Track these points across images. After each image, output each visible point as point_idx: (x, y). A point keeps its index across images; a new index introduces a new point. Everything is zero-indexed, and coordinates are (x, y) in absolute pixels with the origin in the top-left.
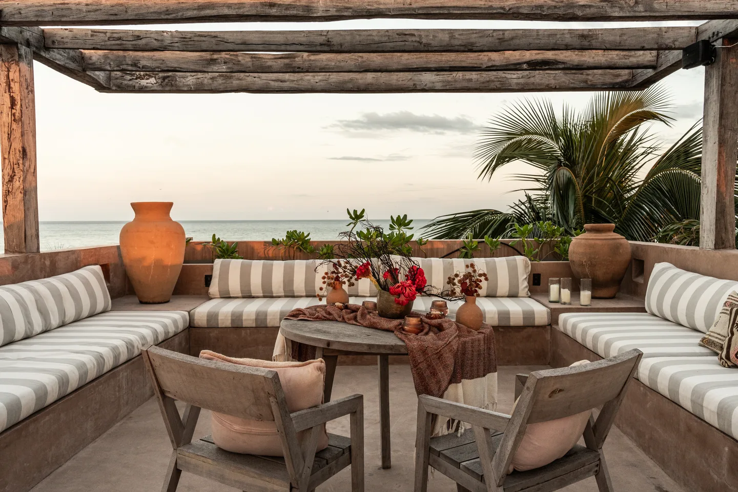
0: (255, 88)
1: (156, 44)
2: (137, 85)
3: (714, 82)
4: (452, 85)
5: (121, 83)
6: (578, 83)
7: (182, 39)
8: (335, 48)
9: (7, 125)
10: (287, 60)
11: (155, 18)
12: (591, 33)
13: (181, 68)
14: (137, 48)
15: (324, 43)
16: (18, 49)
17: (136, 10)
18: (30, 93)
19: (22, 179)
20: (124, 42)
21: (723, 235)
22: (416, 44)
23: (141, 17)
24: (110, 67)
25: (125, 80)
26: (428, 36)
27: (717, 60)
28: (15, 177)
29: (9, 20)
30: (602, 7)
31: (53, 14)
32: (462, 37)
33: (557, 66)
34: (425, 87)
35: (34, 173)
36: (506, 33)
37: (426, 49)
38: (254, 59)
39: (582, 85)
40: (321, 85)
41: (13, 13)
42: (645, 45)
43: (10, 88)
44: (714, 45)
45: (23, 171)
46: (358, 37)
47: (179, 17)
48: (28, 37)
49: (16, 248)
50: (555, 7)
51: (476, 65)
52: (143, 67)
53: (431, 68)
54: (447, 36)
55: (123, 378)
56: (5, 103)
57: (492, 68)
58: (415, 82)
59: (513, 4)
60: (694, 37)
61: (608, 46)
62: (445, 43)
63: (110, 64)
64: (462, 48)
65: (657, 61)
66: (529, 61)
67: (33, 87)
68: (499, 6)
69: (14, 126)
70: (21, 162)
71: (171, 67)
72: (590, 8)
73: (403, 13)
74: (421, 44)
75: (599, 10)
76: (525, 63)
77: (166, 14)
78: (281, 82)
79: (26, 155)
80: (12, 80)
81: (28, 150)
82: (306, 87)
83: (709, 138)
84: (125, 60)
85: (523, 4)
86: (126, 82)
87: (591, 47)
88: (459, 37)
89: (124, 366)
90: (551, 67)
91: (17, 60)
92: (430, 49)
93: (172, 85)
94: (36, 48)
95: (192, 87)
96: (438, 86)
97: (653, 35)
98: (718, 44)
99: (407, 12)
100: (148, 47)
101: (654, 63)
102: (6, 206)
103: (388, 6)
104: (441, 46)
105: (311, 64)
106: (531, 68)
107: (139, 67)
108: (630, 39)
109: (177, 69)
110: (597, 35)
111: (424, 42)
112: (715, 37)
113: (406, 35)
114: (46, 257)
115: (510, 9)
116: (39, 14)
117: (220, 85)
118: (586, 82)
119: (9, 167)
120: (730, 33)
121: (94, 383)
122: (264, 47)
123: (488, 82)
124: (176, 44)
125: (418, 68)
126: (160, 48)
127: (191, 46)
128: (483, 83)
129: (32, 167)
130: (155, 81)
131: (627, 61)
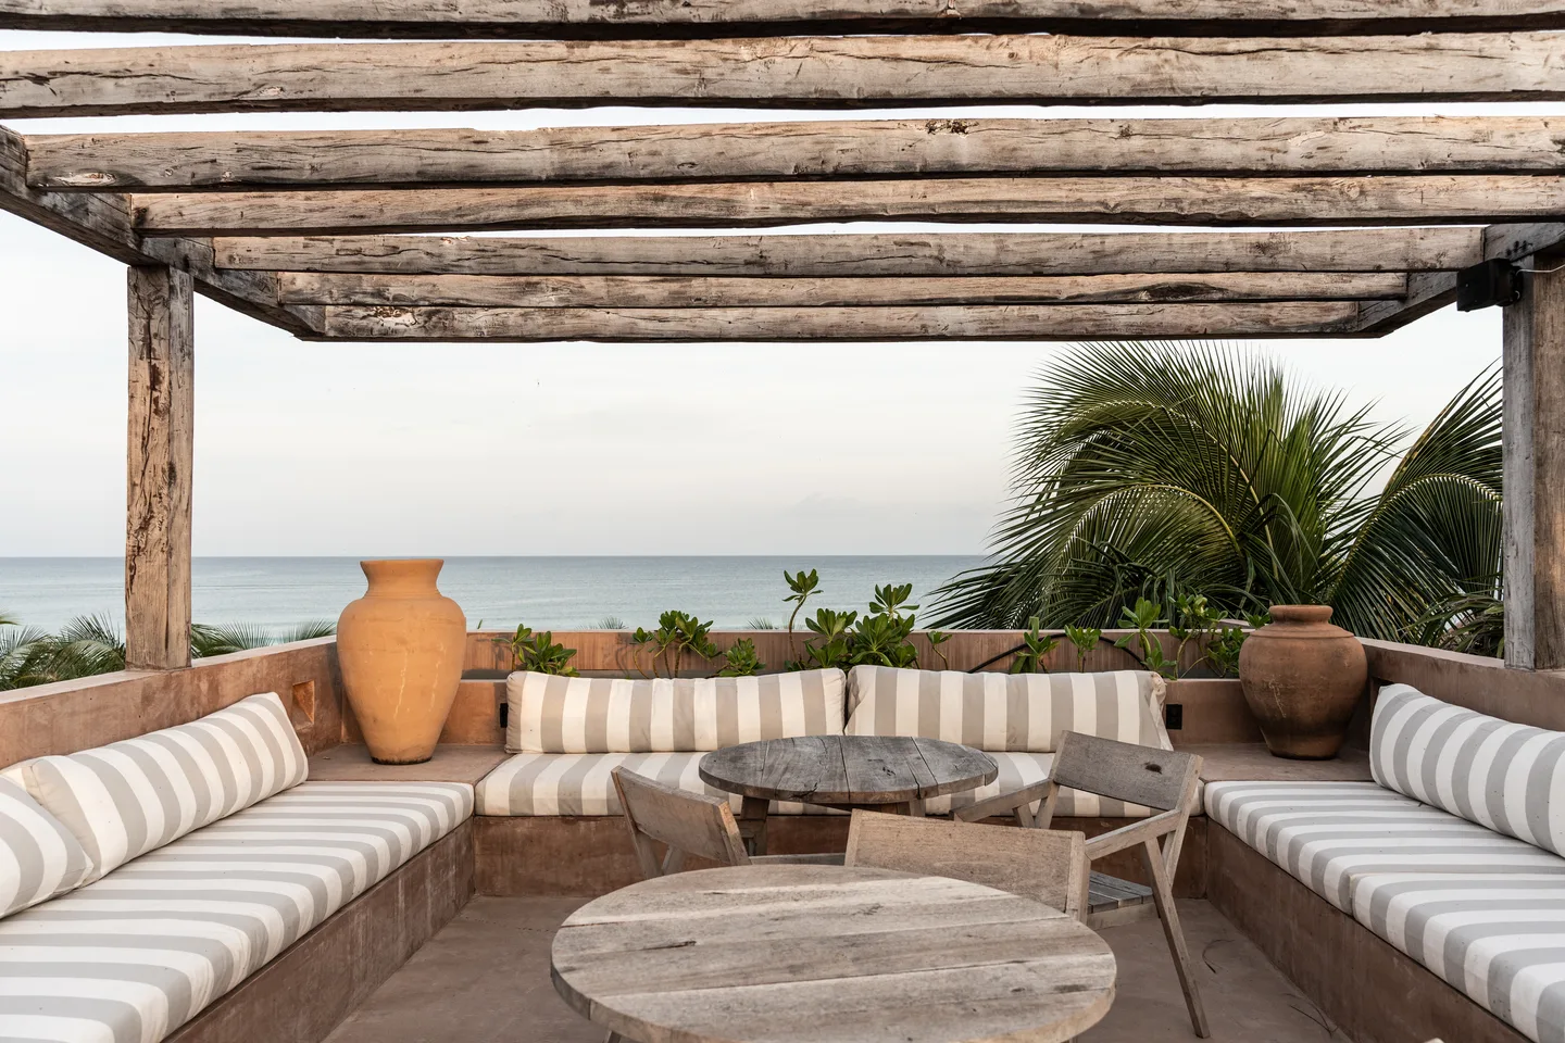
0: (608, 334)
1: (427, 262)
2: (377, 328)
3: (1522, 339)
4: (998, 327)
5: (346, 324)
6: (1250, 323)
7: (479, 253)
8: (774, 270)
9: (141, 421)
10: (675, 284)
11: (436, 223)
12: (1274, 241)
13: (467, 300)
14: (390, 269)
15: (753, 259)
16: (169, 276)
17: (400, 208)
18: (186, 358)
19: (165, 523)
20: (367, 259)
21: (1552, 641)
22: (931, 262)
23: (410, 222)
24: (331, 297)
25: (353, 317)
26: (956, 246)
27: (1525, 297)
28: (152, 521)
29: (160, 227)
30: (1296, 200)
31: (242, 215)
32: (1021, 249)
33: (1209, 296)
34: (944, 332)
35: (187, 510)
36: (1107, 241)
37: (951, 271)
38: (612, 283)
39: (1258, 327)
40: (738, 327)
41: (168, 213)
42: (1382, 263)
43: (150, 349)
44: (1519, 268)
45: (169, 510)
46: (818, 247)
47: (481, 221)
48: (187, 252)
49: (147, 658)
50: (1205, 201)
51: (1046, 294)
52: (395, 298)
53: (957, 299)
54: (993, 246)
55: (358, 923)
56: (140, 379)
57: (1079, 300)
58: (924, 323)
59: (1122, 196)
60: (1479, 248)
61: (1309, 265)
62: (988, 261)
63: (331, 293)
64: (1022, 270)
65: (1408, 286)
66: (1153, 287)
67: (192, 347)
68: (1095, 200)
69: (156, 422)
70: (165, 491)
71: (449, 299)
72: (1272, 203)
73: (911, 212)
74: (941, 261)
75: (1289, 206)
76: (1144, 289)
77: (458, 216)
78: (660, 321)
79: (175, 477)
80: (156, 335)
81: (178, 469)
82: (709, 331)
83: (1515, 447)
84: (360, 286)
85: (1140, 197)
86: (355, 322)
87: (1276, 268)
88: (1015, 248)
89: (361, 901)
90: (1195, 298)
91: (167, 296)
92: (959, 271)
93: (445, 328)
94: (200, 271)
95: (485, 331)
96: (971, 330)
97: (1397, 245)
98: (1526, 265)
99: (917, 211)
100: (413, 267)
101: (1401, 290)
102: (132, 577)
103: (883, 200)
104: (980, 266)
105: (722, 292)
106: (1157, 299)
107: (388, 299)
108: (1351, 252)
109: (461, 302)
110: (1285, 244)
111: (947, 258)
112: (1519, 251)
113: (912, 244)
114: (202, 674)
115: (1117, 205)
116: (217, 215)
117: (539, 327)
118: (1266, 321)
119: (142, 501)
120: (1548, 247)
121: (311, 939)
122: (636, 268)
123: (1071, 320)
124: (466, 263)
125: (932, 300)
126: (436, 269)
127: (496, 266)
128: (1060, 323)
129: (184, 501)
130: (413, 321)
131: (1346, 286)
